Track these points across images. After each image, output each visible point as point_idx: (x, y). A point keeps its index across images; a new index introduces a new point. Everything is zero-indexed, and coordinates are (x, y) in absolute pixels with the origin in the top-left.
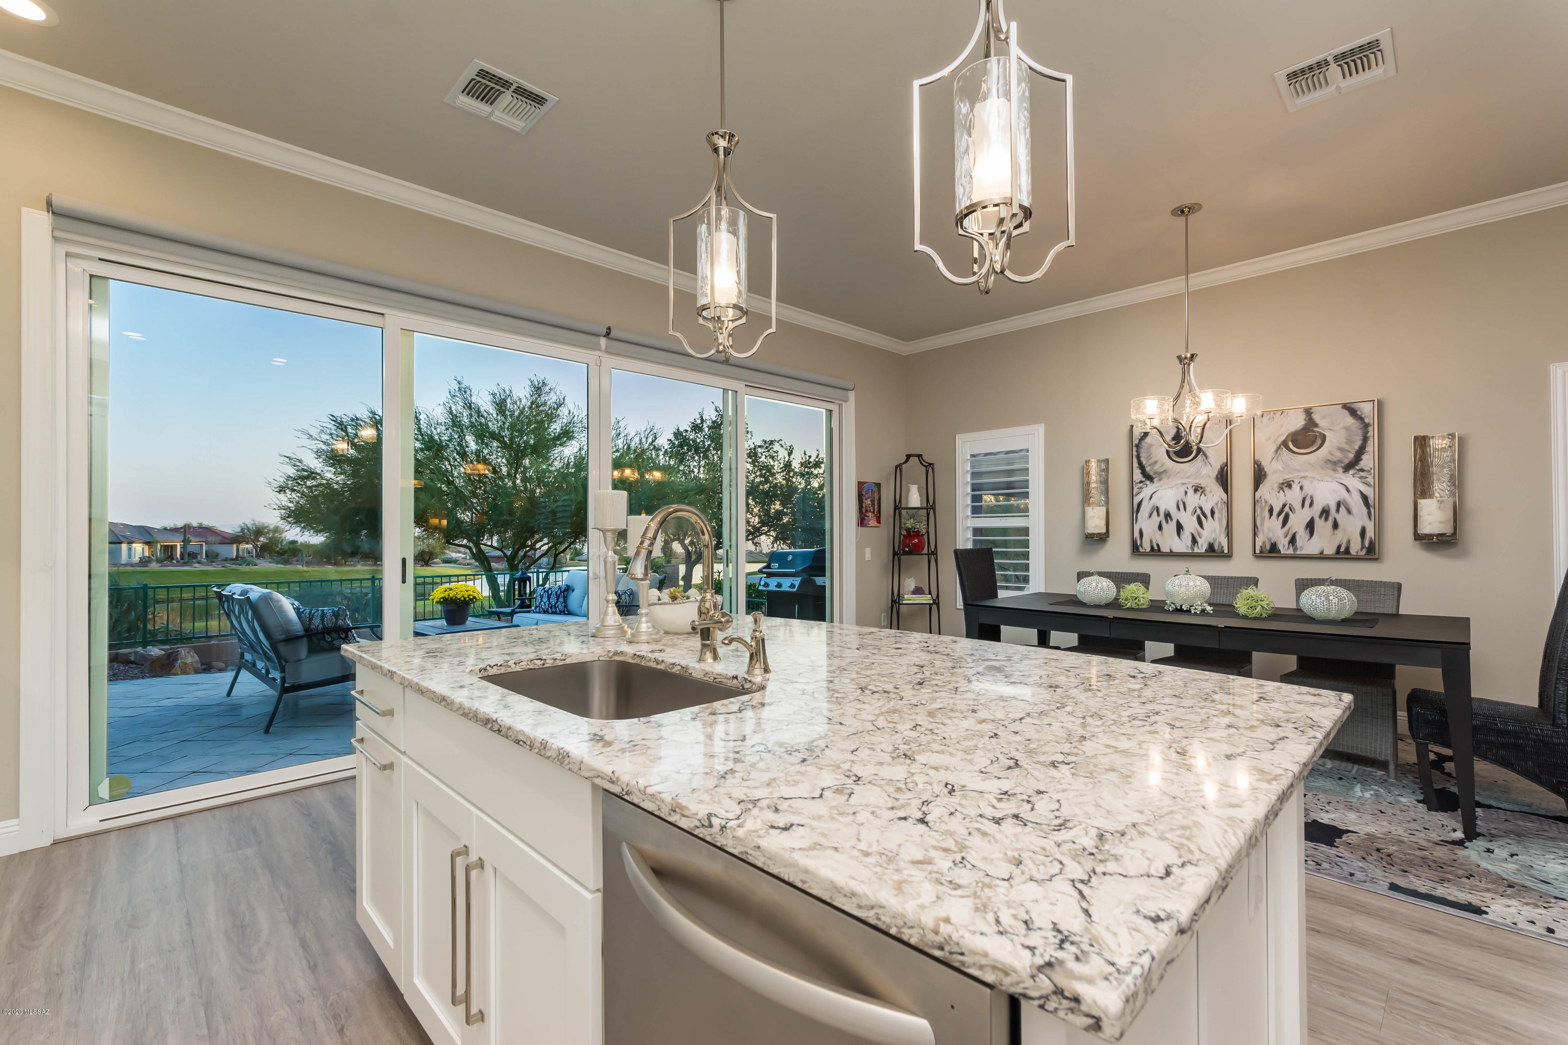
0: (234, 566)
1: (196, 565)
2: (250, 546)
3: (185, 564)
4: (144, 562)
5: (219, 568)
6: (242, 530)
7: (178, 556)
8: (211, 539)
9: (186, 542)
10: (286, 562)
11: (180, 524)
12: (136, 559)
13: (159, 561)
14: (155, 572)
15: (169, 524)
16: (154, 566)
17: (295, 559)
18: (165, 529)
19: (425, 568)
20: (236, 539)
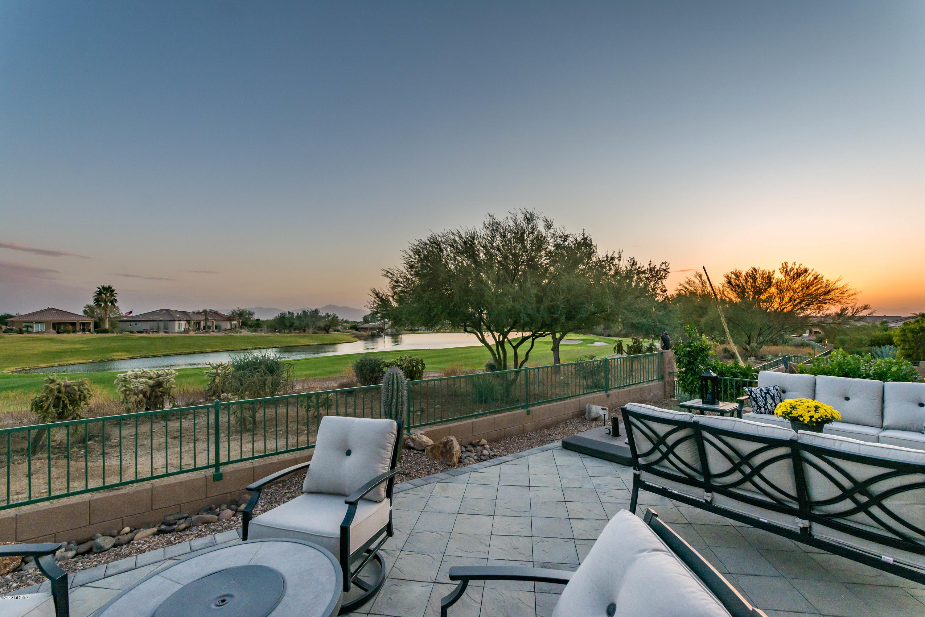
0: (230, 334)
1: (212, 333)
2: (236, 322)
3: (206, 332)
4: (186, 331)
5: (223, 334)
6: (233, 313)
7: (202, 328)
8: (217, 318)
9: (207, 320)
10: (255, 331)
11: (201, 310)
12: (182, 329)
13: (194, 331)
14: (193, 337)
15: (196, 310)
16: (192, 333)
17: (259, 329)
18: (194, 313)
19: (326, 334)
20: (229, 319)
